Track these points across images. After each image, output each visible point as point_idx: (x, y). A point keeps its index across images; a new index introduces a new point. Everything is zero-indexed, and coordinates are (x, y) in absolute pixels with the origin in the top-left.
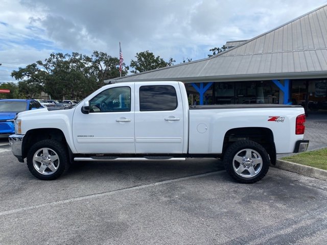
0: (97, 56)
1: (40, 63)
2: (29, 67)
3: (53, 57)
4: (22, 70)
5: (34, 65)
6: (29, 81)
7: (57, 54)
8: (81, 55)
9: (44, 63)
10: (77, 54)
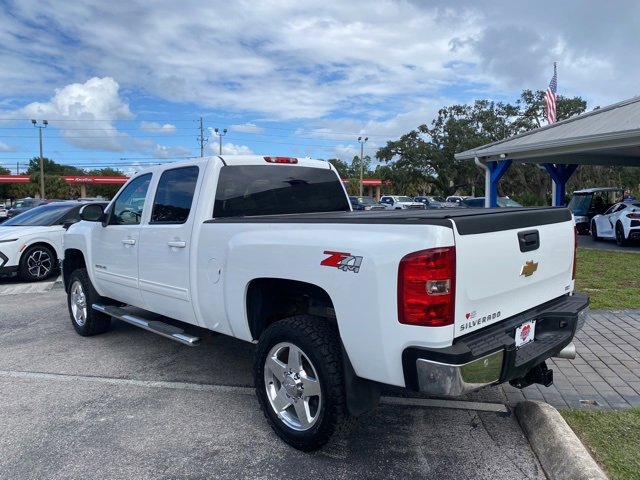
0: (529, 101)
1: (423, 129)
2: (405, 138)
3: (443, 115)
4: (391, 145)
5: (413, 134)
6: (399, 164)
7: (451, 109)
8: (493, 103)
9: (431, 127)
10: (483, 103)
